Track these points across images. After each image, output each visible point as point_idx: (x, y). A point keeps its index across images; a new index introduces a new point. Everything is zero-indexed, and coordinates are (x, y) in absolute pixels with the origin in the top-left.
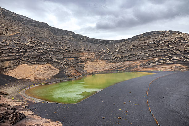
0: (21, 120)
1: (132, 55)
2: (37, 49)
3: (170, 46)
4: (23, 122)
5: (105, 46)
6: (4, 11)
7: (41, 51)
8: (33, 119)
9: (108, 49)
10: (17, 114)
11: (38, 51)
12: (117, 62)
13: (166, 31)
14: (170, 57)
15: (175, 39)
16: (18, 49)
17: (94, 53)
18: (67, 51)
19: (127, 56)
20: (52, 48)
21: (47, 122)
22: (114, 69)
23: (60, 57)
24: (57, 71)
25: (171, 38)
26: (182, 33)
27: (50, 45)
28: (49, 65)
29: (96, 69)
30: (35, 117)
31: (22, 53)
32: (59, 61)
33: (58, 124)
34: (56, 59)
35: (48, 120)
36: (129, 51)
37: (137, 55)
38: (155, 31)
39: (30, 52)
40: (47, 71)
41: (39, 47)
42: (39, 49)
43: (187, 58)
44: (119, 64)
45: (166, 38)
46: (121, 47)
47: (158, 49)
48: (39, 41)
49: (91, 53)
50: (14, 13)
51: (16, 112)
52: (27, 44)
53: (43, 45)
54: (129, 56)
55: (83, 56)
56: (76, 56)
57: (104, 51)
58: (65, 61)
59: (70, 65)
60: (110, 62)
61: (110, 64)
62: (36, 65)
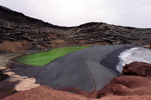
0: (6, 78)
1: (79, 36)
2: (16, 31)
3: (100, 31)
4: (7, 80)
5: (63, 30)
7: (19, 32)
8: (15, 77)
9: (65, 33)
10: (2, 75)
11: (17, 33)
12: (71, 41)
13: (98, 23)
14: (100, 37)
15: (103, 27)
16: (1, 31)
17: (56, 35)
18: (38, 32)
19: (76, 37)
20: (27, 31)
21: (25, 79)
22: (69, 44)
23: (33, 36)
24: (31, 46)
25: (101, 27)
26: (107, 24)
27: (26, 28)
28: (25, 42)
30: (16, 76)
31: (5, 34)
32: (33, 39)
33: (33, 79)
34: (31, 38)
35: (25, 77)
36: (77, 34)
37: (82, 36)
38: (93, 22)
39: (11, 32)
40: (24, 46)
41: (17, 30)
42: (18, 31)
43: (109, 38)
45: (98, 26)
46: (73, 31)
47: (94, 33)
48: (17, 25)
49: (54, 35)
51: (1, 74)
52: (9, 27)
53: (20, 28)
54: (78, 36)
55: (49, 36)
56: (44, 36)
57: (63, 33)
58: (37, 39)
59: (40, 42)
60: (66, 40)
61: (66, 41)
62: (16, 42)
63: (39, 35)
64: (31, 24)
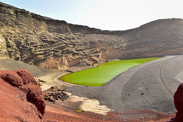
2: (60, 44)
3: (174, 32)
6: (32, 15)
7: (64, 45)
9: (119, 39)
11: (62, 46)
12: (128, 50)
14: (175, 42)
16: (46, 45)
18: (84, 43)
19: (136, 44)
20: (72, 42)
22: (126, 56)
23: (79, 49)
24: (77, 61)
28: (71, 56)
29: (110, 57)
31: (49, 48)
32: (78, 52)
34: (76, 50)
37: (146, 43)
40: (69, 62)
41: (61, 42)
44: (129, 51)
47: (163, 36)
48: (60, 36)
49: (105, 44)
50: (39, 15)
52: (52, 40)
53: (64, 40)
54: (138, 43)
55: (98, 46)
56: (92, 47)
57: (116, 41)
58: (83, 52)
59: (88, 55)
60: (122, 50)
61: (121, 52)
62: (61, 57)
63: (85, 46)
64: (75, 33)
